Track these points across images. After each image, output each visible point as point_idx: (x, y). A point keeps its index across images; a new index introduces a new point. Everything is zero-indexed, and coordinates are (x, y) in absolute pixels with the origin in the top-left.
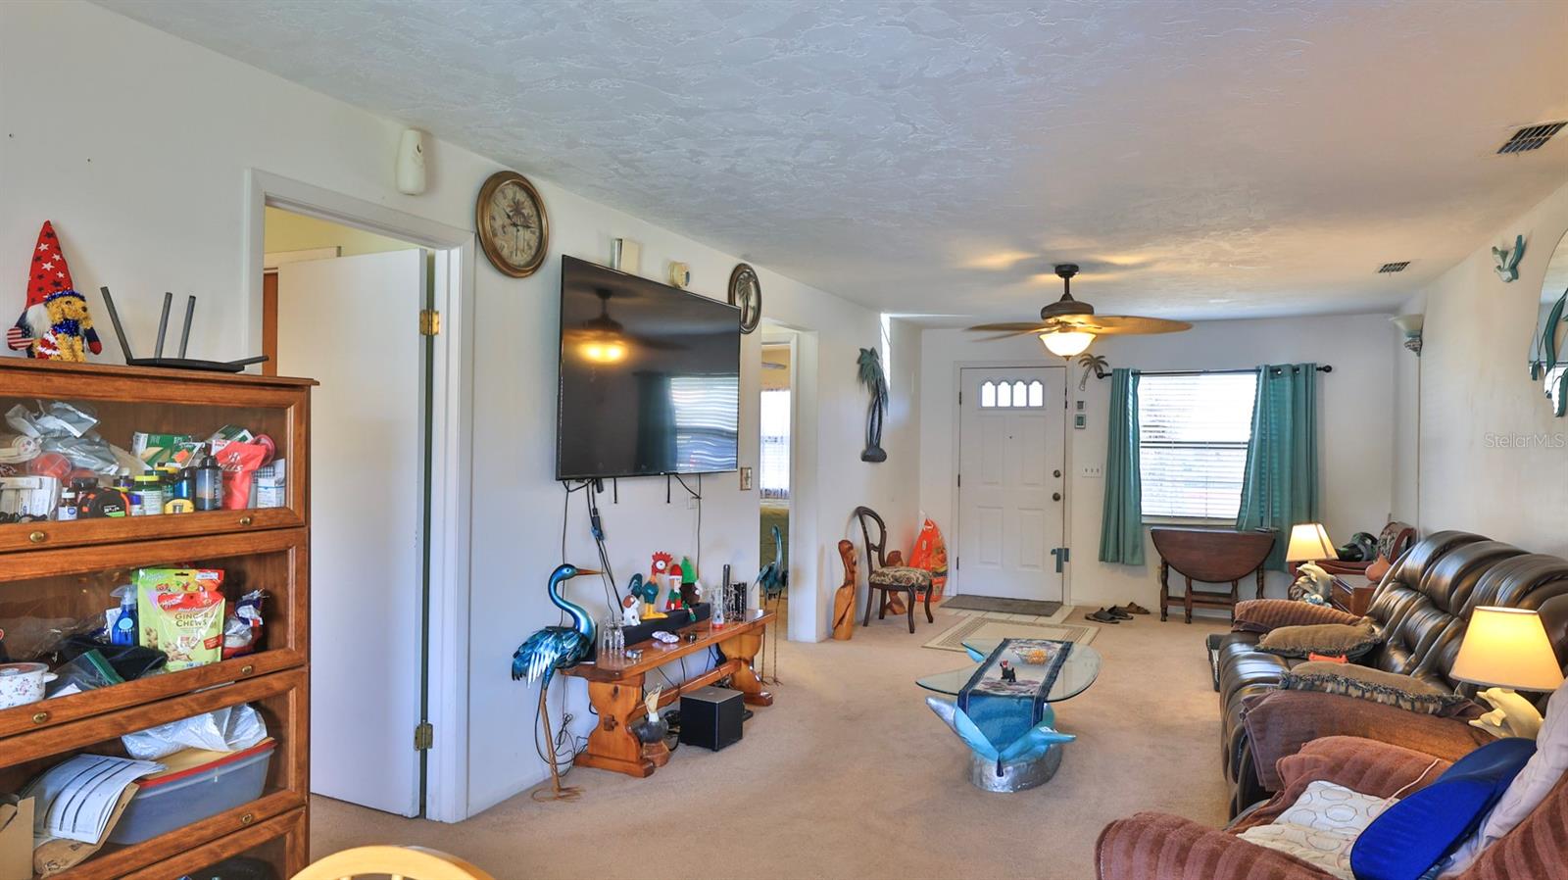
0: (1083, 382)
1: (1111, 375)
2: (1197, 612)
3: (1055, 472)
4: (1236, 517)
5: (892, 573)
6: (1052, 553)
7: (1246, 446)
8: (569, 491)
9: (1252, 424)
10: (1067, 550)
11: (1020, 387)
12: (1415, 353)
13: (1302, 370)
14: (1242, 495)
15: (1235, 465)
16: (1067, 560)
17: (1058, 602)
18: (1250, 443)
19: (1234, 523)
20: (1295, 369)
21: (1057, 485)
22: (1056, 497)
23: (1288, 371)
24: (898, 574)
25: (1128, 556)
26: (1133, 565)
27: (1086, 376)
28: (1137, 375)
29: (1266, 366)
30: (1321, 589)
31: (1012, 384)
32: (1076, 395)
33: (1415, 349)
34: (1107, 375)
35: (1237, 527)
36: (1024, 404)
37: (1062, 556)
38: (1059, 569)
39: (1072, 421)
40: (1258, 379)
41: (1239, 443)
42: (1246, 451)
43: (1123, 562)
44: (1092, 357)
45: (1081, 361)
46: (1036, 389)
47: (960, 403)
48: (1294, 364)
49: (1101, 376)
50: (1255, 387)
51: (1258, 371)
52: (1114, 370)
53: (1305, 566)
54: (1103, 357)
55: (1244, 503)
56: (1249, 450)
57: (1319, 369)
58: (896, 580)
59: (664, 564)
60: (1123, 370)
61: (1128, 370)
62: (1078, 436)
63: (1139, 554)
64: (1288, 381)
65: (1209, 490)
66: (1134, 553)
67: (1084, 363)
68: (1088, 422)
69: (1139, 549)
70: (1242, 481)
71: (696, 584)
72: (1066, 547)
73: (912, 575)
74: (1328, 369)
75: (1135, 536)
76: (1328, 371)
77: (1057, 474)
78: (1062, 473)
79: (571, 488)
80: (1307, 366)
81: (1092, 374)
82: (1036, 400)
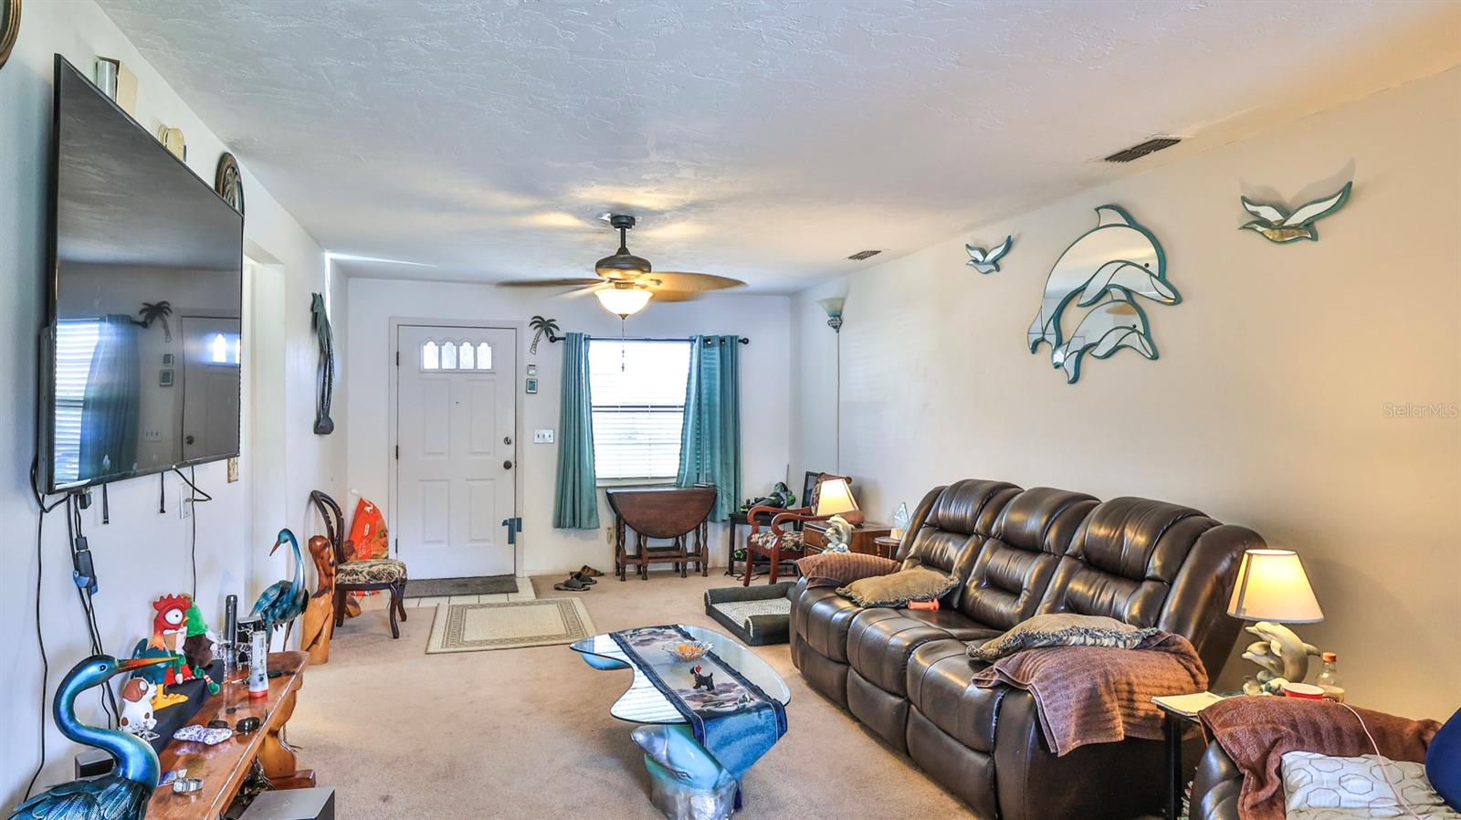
0: (534, 345)
1: (564, 339)
2: (651, 567)
3: (507, 438)
4: (676, 475)
5: (367, 569)
6: (505, 523)
7: (683, 409)
8: (43, 510)
9: (687, 389)
10: (519, 520)
11: (466, 348)
12: (834, 330)
13: (728, 341)
14: (680, 454)
15: (672, 426)
16: (519, 530)
17: (511, 575)
18: (686, 406)
19: (674, 481)
20: (722, 340)
21: (508, 453)
22: (507, 465)
23: (718, 342)
24: (374, 569)
25: (585, 521)
26: (589, 529)
27: (537, 340)
28: (588, 339)
29: (701, 336)
30: (845, 538)
31: (458, 344)
32: (528, 358)
33: (835, 327)
34: (559, 339)
35: (678, 485)
36: (471, 367)
37: (514, 526)
38: (512, 540)
39: (523, 386)
40: (692, 348)
41: (676, 407)
42: (682, 414)
43: (580, 527)
44: (542, 319)
45: (531, 324)
46: (485, 351)
47: (398, 364)
48: (720, 335)
49: (553, 340)
50: (689, 356)
51: (692, 340)
52: (568, 334)
53: (832, 518)
54: (553, 320)
55: (683, 462)
56: (685, 413)
57: (740, 341)
58: (374, 577)
59: (180, 613)
60: (576, 335)
61: (581, 334)
62: (529, 401)
63: (594, 519)
64: (717, 350)
65: (652, 452)
66: (590, 518)
67: (535, 325)
68: (540, 386)
69: (594, 512)
70: (680, 442)
71: (206, 634)
72: (517, 516)
73: (393, 569)
74: (745, 341)
75: (590, 500)
76: (746, 343)
77: (507, 441)
78: (513, 441)
79: (47, 506)
80: (732, 338)
81: (544, 338)
82: (485, 362)
